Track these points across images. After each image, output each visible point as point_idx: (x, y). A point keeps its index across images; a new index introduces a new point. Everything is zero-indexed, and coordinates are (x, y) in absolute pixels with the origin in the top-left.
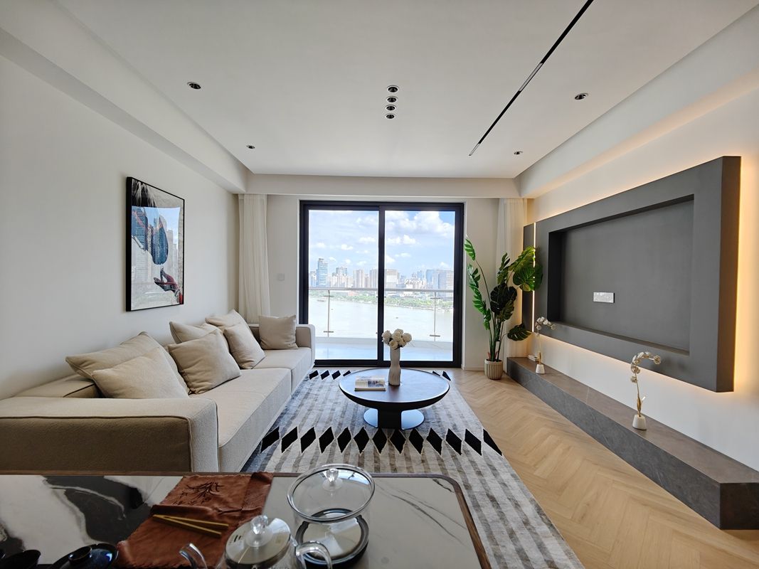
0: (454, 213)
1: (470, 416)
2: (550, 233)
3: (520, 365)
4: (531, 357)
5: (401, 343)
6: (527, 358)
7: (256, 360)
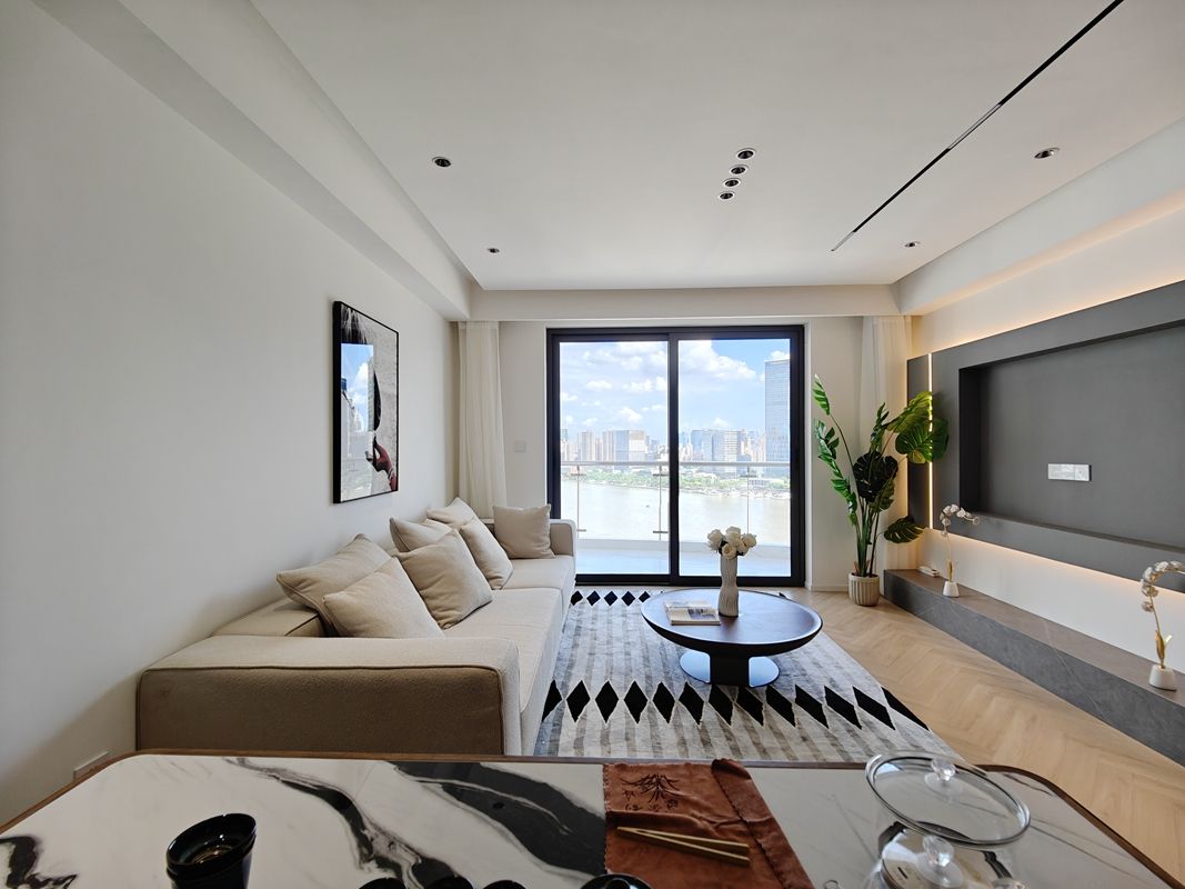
0: (788, 341)
1: (851, 666)
2: (960, 370)
3: (911, 581)
4: (924, 569)
5: (741, 549)
6: (917, 572)
7: (505, 575)
